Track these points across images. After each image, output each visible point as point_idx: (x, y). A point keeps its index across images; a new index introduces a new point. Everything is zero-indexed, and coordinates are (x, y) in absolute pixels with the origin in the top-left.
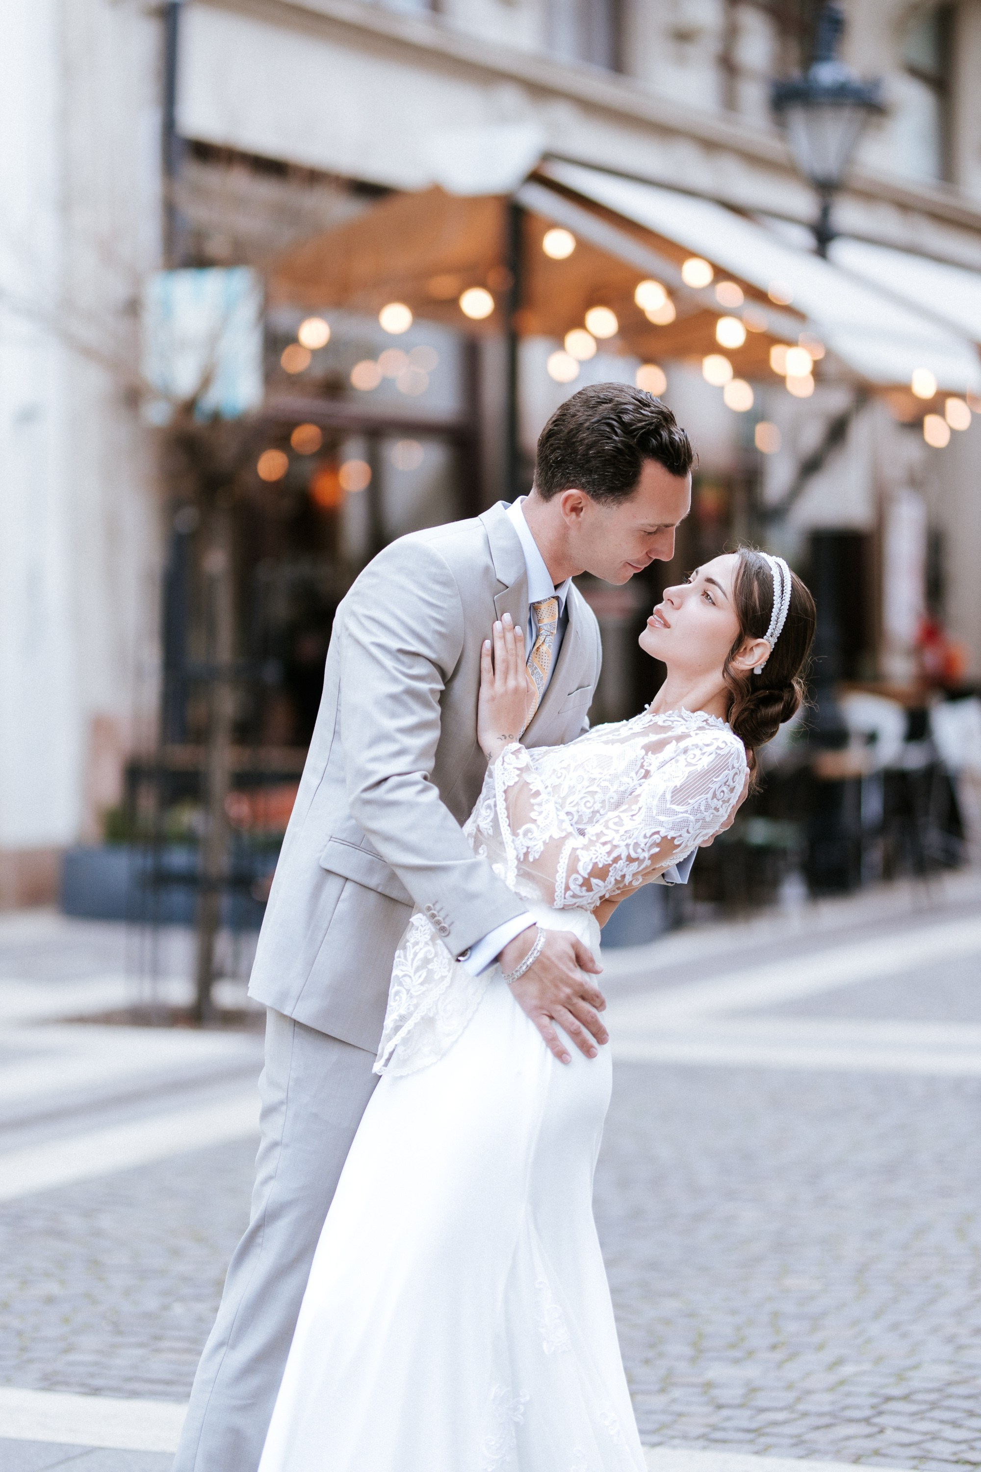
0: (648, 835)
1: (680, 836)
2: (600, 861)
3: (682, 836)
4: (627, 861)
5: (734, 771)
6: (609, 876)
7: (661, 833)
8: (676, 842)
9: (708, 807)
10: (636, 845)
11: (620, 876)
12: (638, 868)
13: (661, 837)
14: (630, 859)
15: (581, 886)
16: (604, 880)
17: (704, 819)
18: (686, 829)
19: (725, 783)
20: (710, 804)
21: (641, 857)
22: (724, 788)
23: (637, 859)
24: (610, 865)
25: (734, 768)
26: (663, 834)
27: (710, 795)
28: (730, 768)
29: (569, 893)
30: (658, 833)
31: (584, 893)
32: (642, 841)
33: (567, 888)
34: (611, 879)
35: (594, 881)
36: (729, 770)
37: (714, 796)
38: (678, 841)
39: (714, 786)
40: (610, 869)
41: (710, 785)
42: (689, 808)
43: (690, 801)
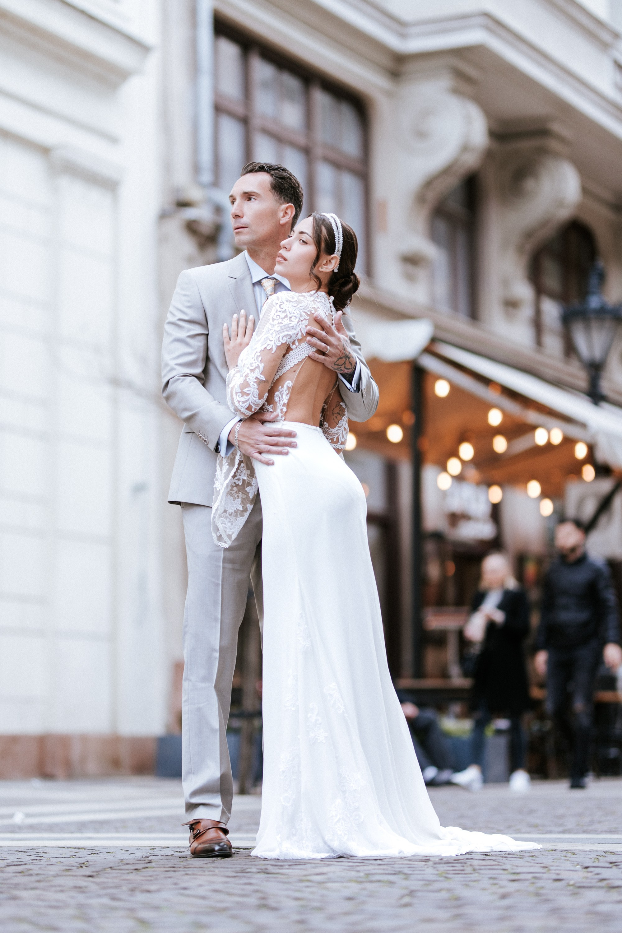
0: (253, 357)
1: (268, 345)
2: (241, 382)
3: (269, 344)
4: (251, 373)
5: (278, 305)
6: (250, 383)
7: (258, 351)
8: (268, 348)
9: (273, 325)
10: (251, 364)
11: (254, 379)
12: (260, 371)
13: (259, 352)
14: (252, 371)
15: (242, 396)
16: (250, 387)
17: (275, 331)
18: (269, 341)
19: (277, 312)
20: (273, 324)
21: (257, 365)
22: (278, 313)
23: (256, 367)
24: (246, 379)
25: (277, 304)
26: (259, 350)
27: (271, 321)
28: (275, 305)
29: (241, 403)
30: (257, 352)
31: (248, 398)
32: (252, 361)
33: (239, 402)
34: (252, 383)
35: (245, 390)
36: (275, 306)
37: (273, 320)
38: (269, 347)
39: (272, 316)
40: (247, 380)
41: (268, 318)
42: (264, 333)
43: (263, 331)
